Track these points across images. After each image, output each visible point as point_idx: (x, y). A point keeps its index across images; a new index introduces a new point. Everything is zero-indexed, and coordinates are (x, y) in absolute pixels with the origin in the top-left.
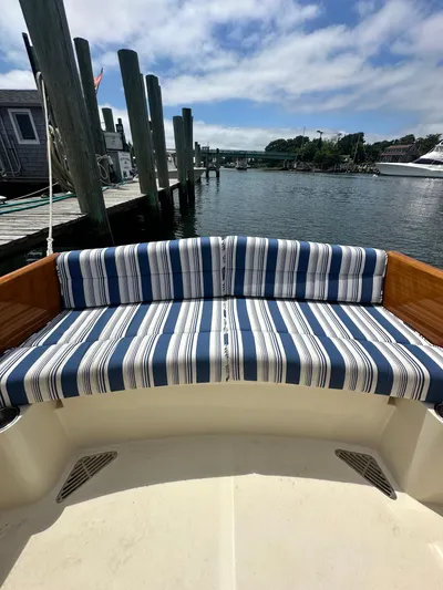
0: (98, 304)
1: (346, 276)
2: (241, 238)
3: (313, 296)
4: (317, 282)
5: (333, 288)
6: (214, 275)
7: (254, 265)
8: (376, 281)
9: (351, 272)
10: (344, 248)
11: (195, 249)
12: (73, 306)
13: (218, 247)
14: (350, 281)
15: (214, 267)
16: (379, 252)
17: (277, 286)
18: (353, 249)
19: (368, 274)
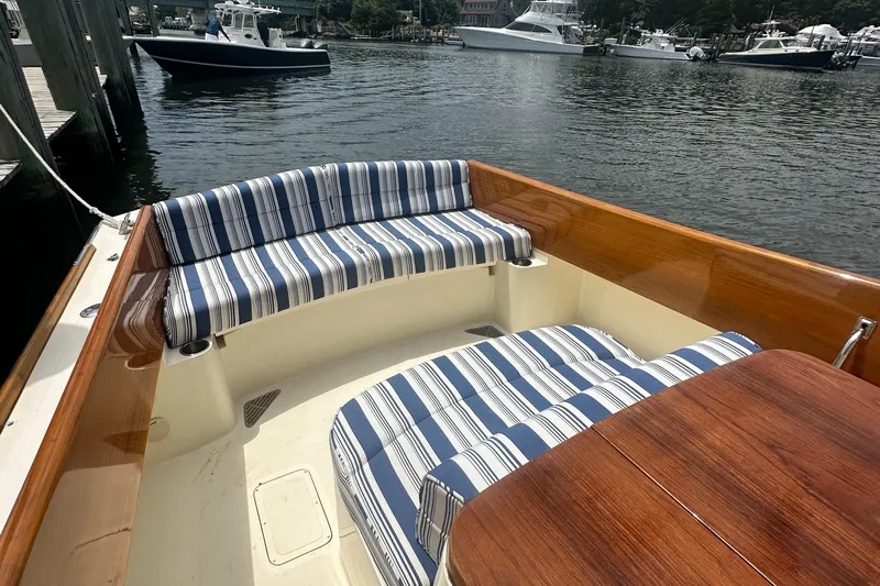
0: (208, 255)
1: (441, 187)
2: (342, 164)
3: (417, 209)
4: (418, 196)
5: (433, 200)
6: (322, 205)
7: (358, 188)
8: (464, 187)
9: (444, 183)
10: (433, 163)
11: (300, 181)
12: (182, 260)
13: (321, 176)
14: (445, 191)
15: (321, 198)
16: (461, 163)
17: (384, 205)
18: (441, 162)
19: (457, 183)
